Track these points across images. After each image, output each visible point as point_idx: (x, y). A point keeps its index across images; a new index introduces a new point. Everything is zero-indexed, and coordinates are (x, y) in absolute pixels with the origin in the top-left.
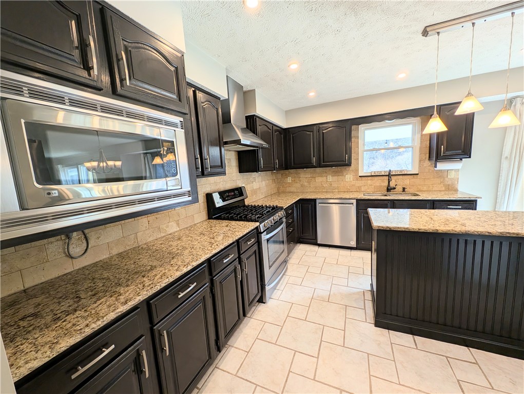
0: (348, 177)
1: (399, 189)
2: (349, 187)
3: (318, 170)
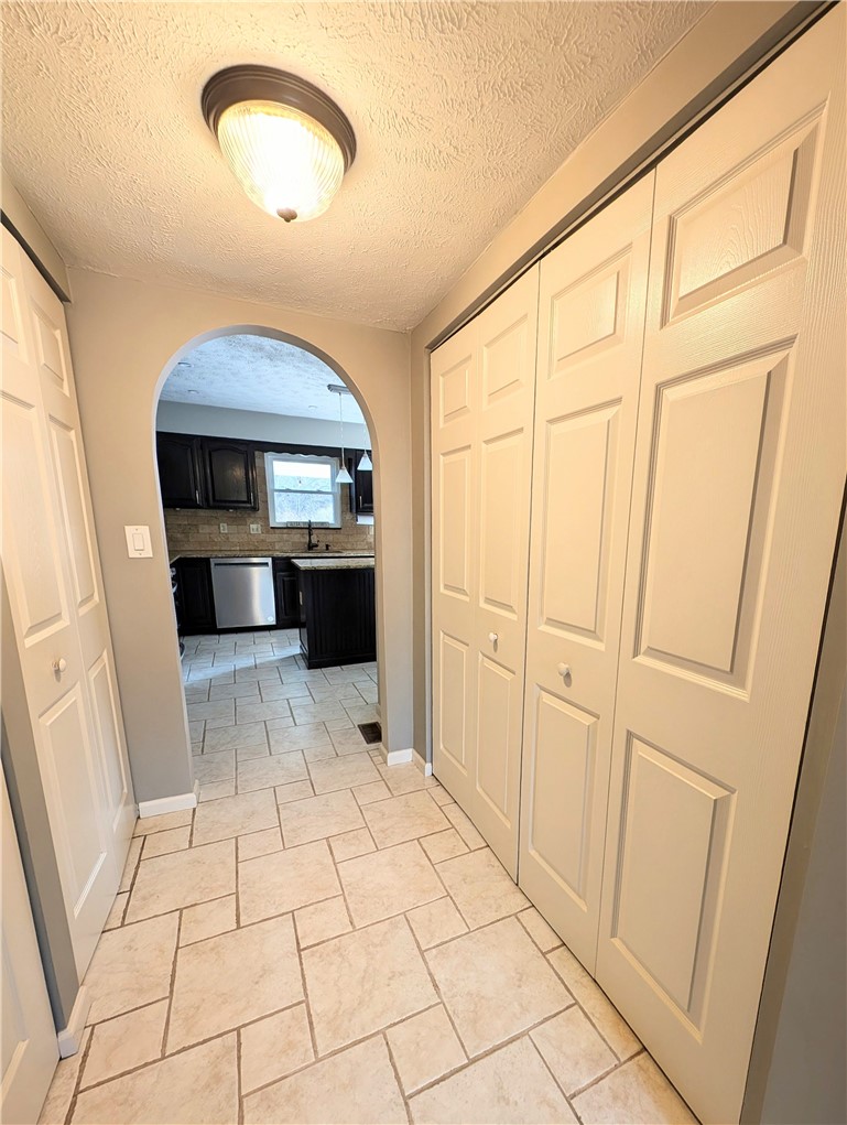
0: (255, 528)
1: (322, 546)
2: (256, 543)
3: (202, 513)
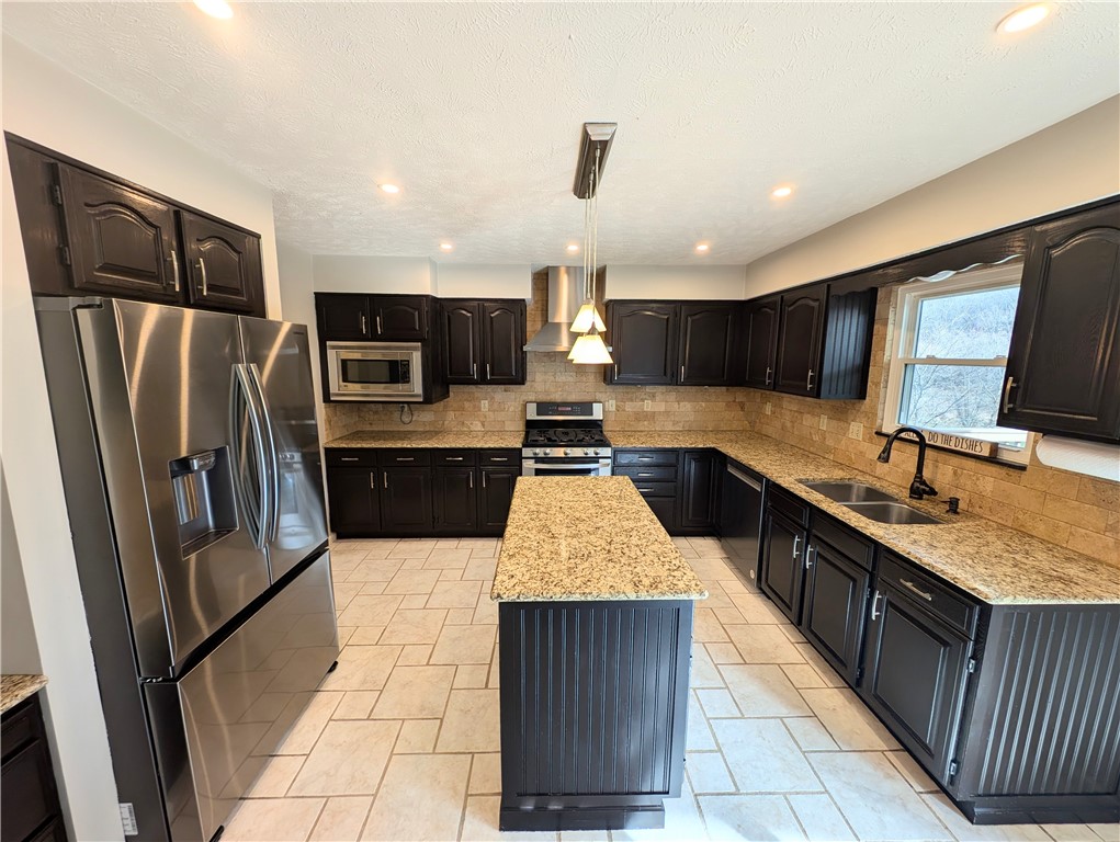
0: (857, 429)
2: (853, 456)
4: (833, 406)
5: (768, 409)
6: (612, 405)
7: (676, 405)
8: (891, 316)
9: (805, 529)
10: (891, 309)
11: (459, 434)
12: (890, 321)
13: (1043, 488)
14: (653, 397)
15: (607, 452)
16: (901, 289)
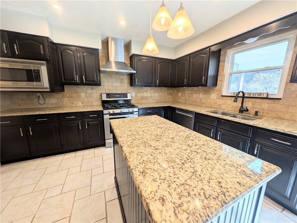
2: (212, 104)
4: (204, 90)
5: (180, 94)
6: (134, 94)
7: (154, 94)
8: (226, 59)
9: (215, 127)
10: (226, 57)
11: (71, 107)
12: (226, 61)
13: (288, 104)
14: (147, 91)
15: (136, 109)
16: (229, 51)
